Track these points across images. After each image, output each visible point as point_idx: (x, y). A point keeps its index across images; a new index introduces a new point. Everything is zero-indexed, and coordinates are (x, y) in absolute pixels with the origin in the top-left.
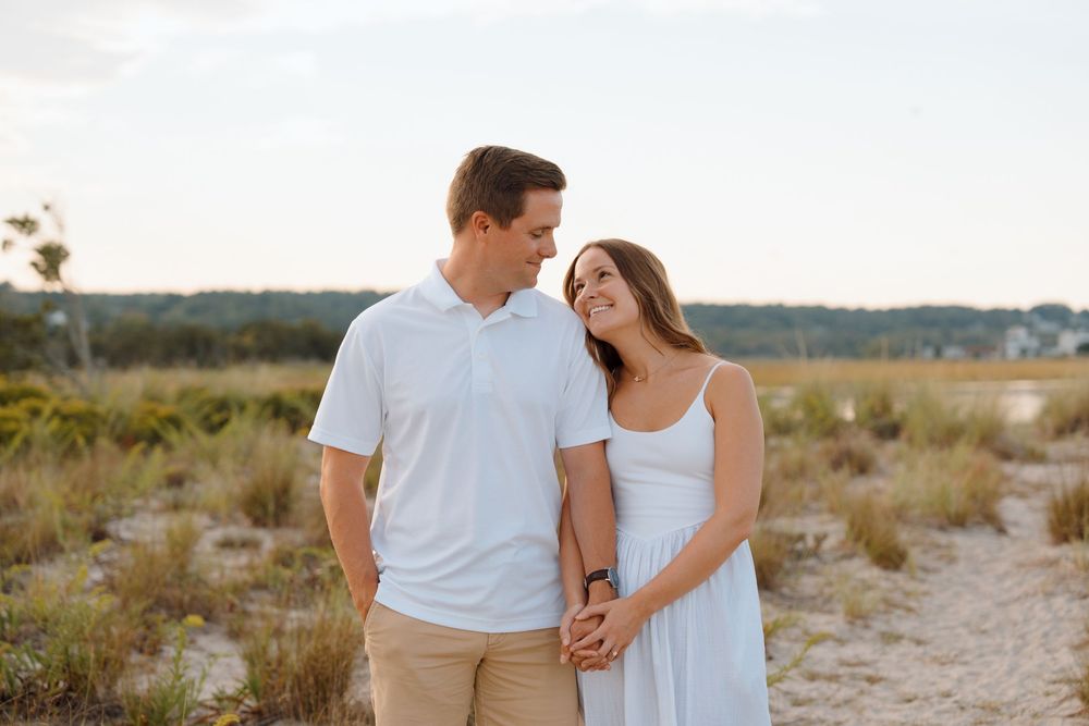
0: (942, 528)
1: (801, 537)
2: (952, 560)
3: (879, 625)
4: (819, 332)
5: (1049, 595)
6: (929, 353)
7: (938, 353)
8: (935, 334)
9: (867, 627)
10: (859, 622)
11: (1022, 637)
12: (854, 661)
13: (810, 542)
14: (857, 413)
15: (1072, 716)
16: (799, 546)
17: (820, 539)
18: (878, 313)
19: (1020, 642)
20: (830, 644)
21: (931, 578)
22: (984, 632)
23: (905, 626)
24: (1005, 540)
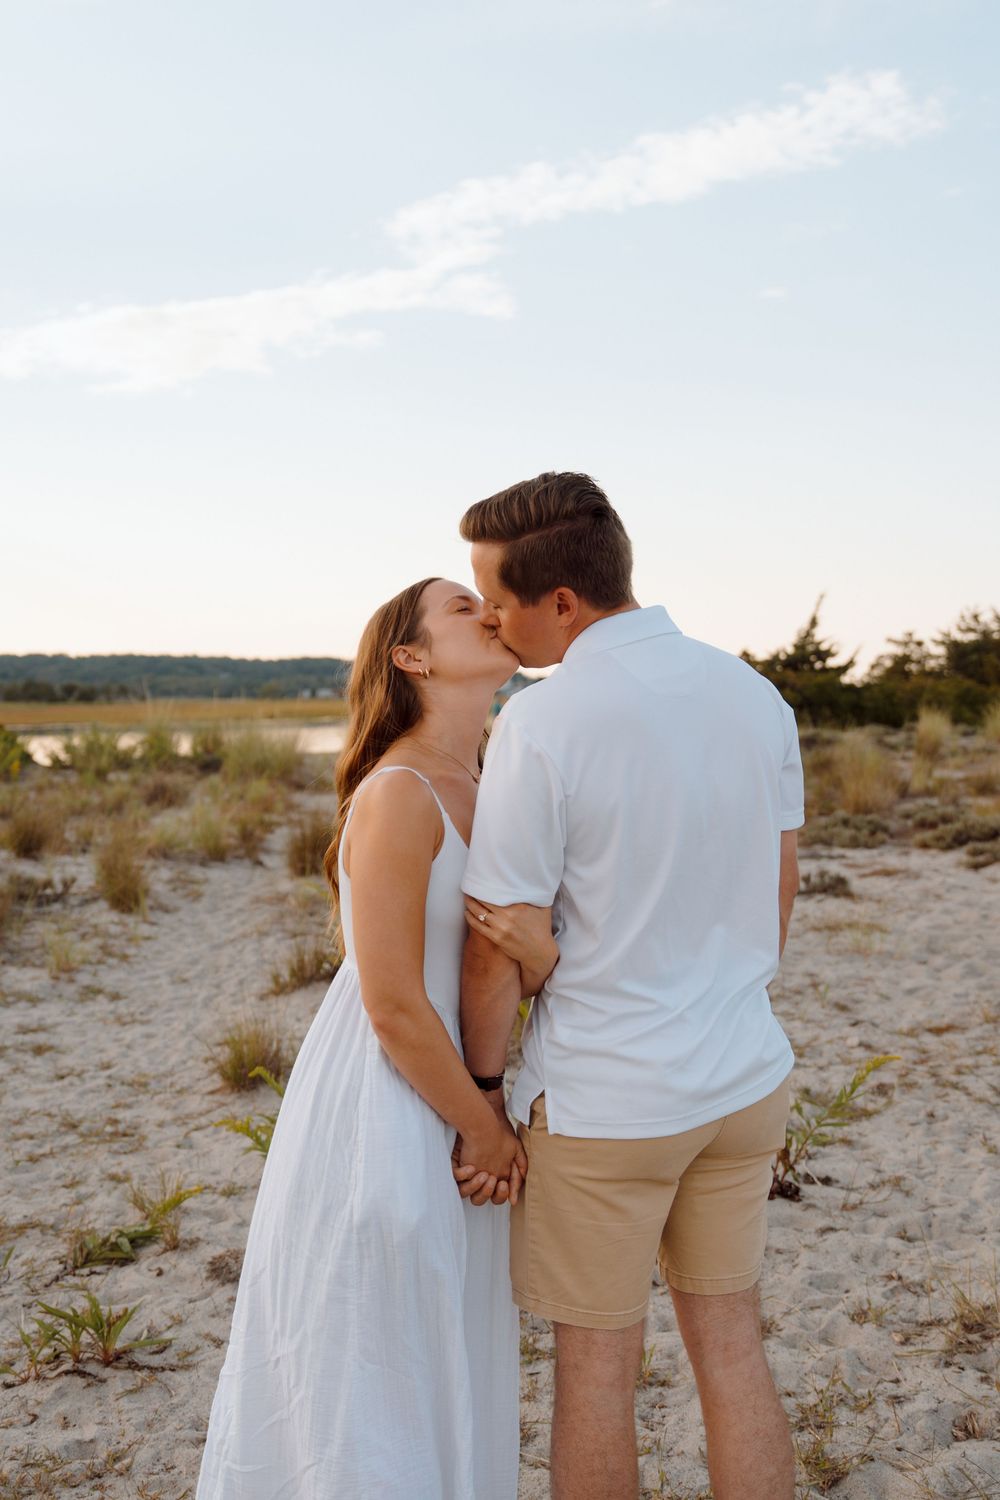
0: (203, 864)
1: (48, 884)
2: (197, 897)
3: (84, 979)
4: (224, 677)
5: (263, 934)
6: (307, 694)
7: (314, 694)
8: (313, 679)
9: (72, 981)
10: (64, 976)
11: (218, 986)
12: (34, 1026)
13: (59, 888)
14: (194, 749)
15: (212, 1093)
16: (49, 891)
17: (67, 885)
18: (270, 663)
19: (214, 991)
20: (22, 1005)
21: (167, 919)
22: (185, 981)
23: (109, 978)
24: (259, 871)
